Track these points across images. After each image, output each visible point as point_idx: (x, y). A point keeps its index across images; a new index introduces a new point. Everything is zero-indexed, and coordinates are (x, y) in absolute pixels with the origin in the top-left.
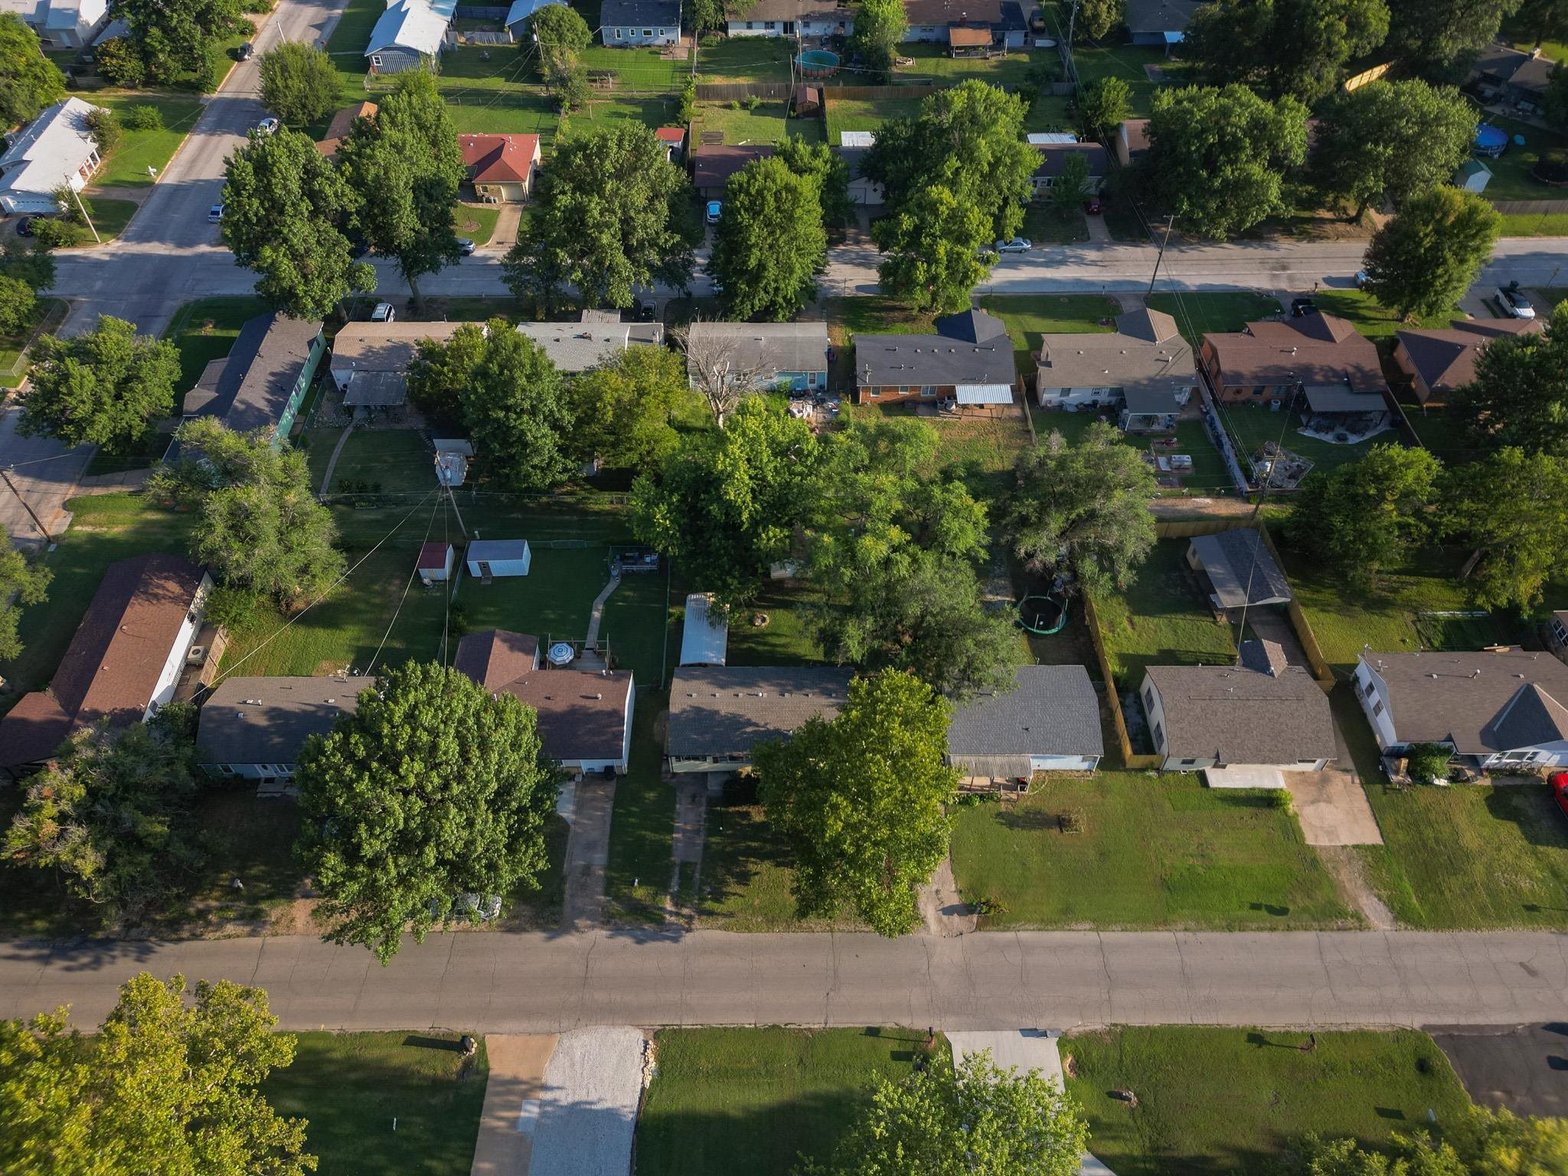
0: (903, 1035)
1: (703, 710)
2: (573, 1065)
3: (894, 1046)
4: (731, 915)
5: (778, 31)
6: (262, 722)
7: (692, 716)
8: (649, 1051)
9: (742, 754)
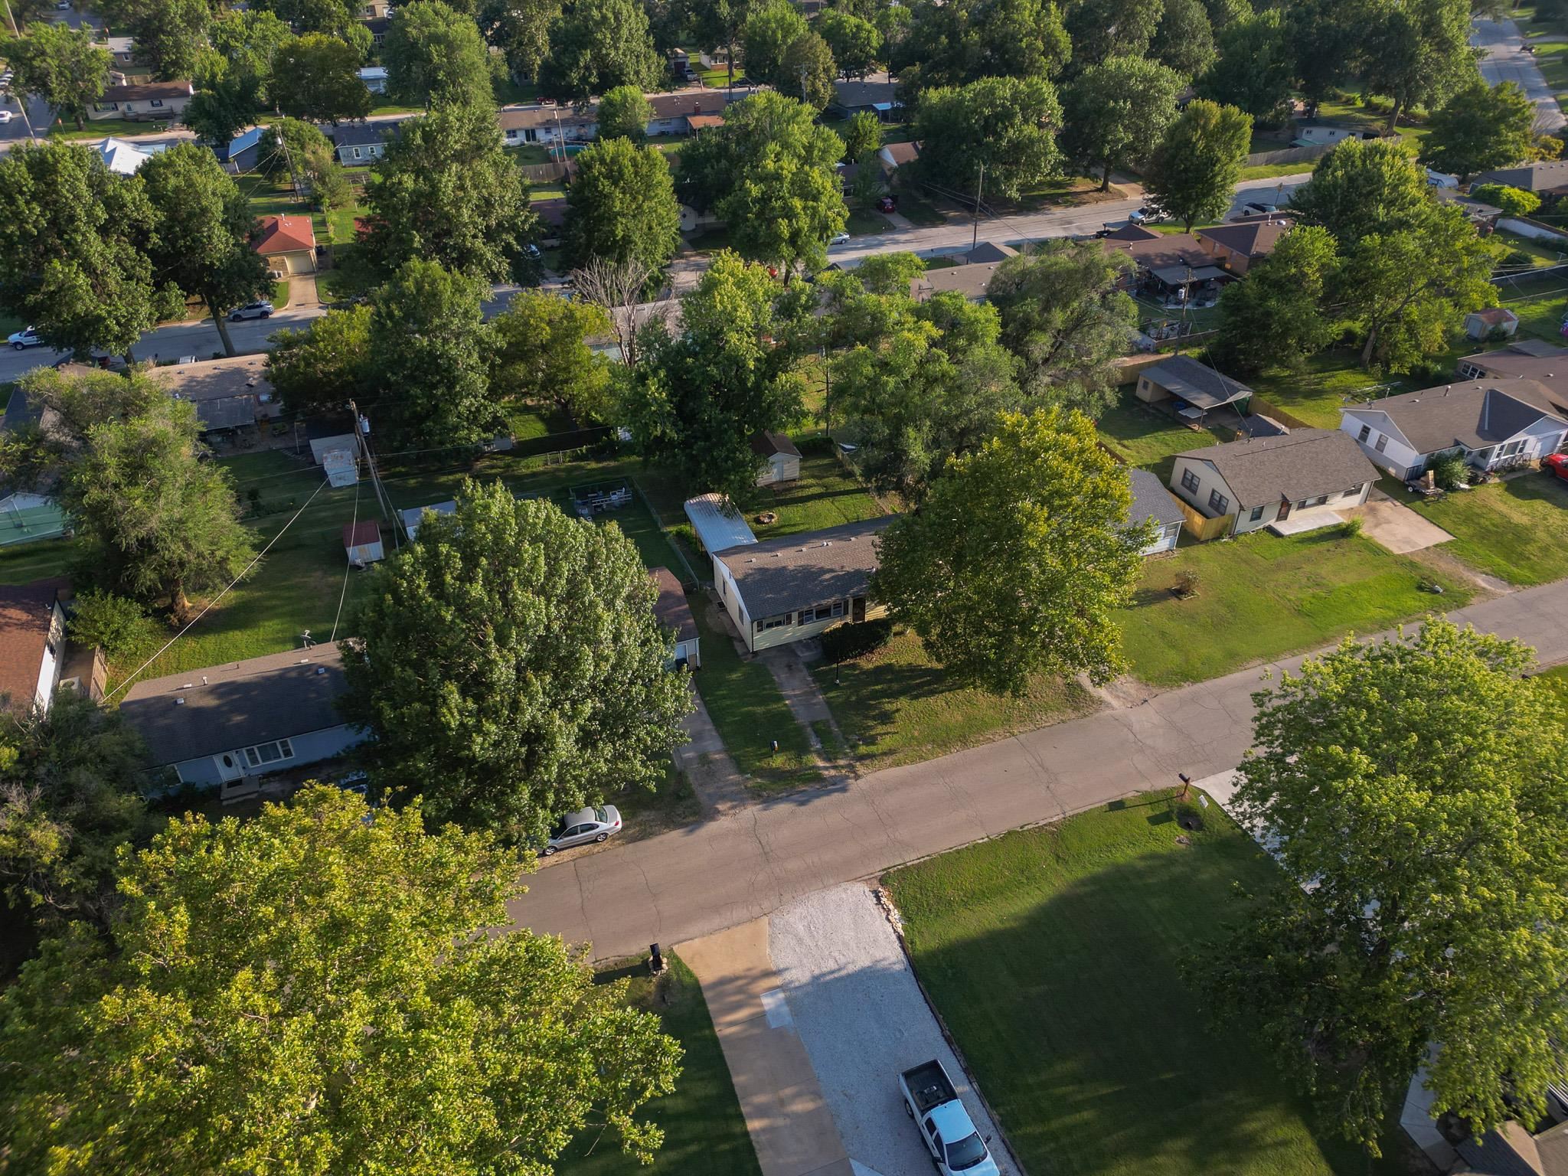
0: (1150, 799)
1: (767, 570)
2: (800, 941)
3: (1148, 812)
4: (891, 752)
5: (521, 138)
6: (211, 702)
7: (757, 577)
8: (884, 900)
9: (831, 601)
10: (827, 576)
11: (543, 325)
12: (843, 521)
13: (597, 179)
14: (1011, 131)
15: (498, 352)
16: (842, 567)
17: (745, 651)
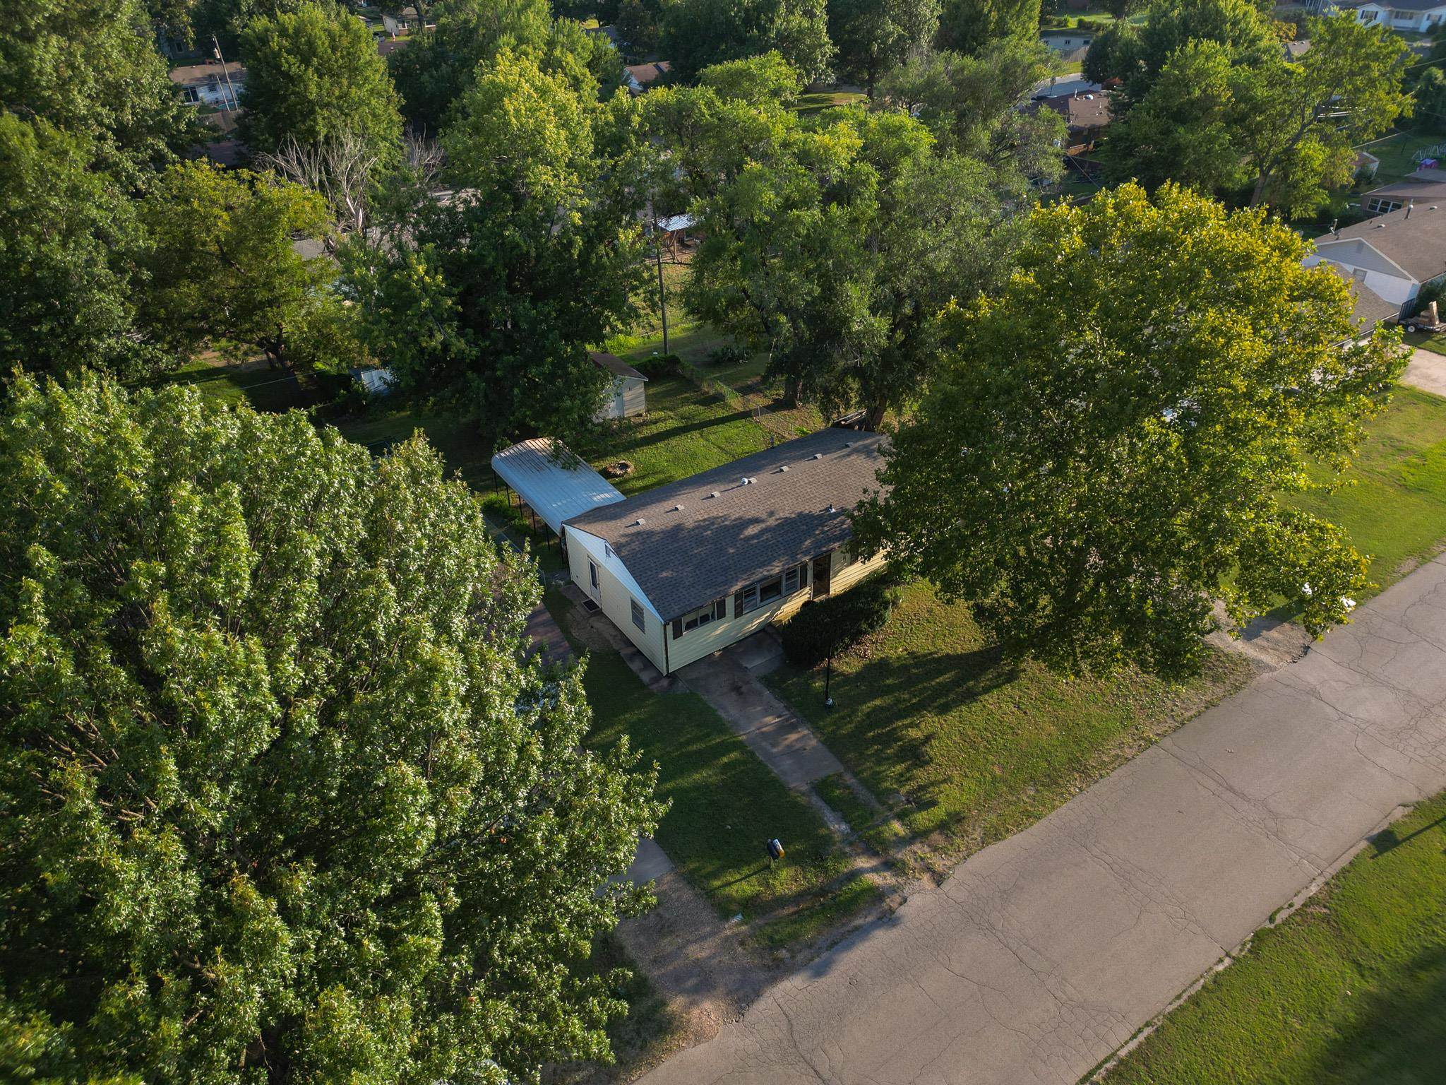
1: (651, 534)
9: (776, 568)
10: (752, 530)
11: (216, 211)
12: (726, 459)
13: (277, 55)
14: (778, 22)
15: (143, 259)
16: (771, 514)
17: (655, 674)
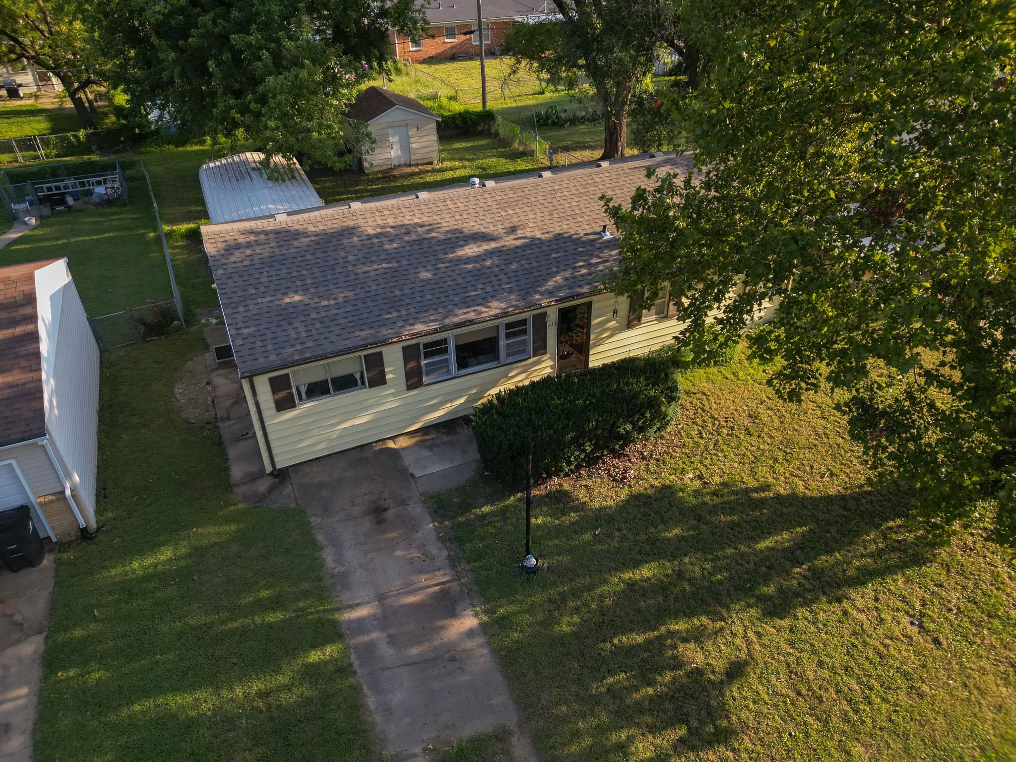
9: (491, 313)
16: (513, 229)
17: (253, 468)
